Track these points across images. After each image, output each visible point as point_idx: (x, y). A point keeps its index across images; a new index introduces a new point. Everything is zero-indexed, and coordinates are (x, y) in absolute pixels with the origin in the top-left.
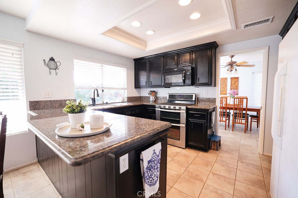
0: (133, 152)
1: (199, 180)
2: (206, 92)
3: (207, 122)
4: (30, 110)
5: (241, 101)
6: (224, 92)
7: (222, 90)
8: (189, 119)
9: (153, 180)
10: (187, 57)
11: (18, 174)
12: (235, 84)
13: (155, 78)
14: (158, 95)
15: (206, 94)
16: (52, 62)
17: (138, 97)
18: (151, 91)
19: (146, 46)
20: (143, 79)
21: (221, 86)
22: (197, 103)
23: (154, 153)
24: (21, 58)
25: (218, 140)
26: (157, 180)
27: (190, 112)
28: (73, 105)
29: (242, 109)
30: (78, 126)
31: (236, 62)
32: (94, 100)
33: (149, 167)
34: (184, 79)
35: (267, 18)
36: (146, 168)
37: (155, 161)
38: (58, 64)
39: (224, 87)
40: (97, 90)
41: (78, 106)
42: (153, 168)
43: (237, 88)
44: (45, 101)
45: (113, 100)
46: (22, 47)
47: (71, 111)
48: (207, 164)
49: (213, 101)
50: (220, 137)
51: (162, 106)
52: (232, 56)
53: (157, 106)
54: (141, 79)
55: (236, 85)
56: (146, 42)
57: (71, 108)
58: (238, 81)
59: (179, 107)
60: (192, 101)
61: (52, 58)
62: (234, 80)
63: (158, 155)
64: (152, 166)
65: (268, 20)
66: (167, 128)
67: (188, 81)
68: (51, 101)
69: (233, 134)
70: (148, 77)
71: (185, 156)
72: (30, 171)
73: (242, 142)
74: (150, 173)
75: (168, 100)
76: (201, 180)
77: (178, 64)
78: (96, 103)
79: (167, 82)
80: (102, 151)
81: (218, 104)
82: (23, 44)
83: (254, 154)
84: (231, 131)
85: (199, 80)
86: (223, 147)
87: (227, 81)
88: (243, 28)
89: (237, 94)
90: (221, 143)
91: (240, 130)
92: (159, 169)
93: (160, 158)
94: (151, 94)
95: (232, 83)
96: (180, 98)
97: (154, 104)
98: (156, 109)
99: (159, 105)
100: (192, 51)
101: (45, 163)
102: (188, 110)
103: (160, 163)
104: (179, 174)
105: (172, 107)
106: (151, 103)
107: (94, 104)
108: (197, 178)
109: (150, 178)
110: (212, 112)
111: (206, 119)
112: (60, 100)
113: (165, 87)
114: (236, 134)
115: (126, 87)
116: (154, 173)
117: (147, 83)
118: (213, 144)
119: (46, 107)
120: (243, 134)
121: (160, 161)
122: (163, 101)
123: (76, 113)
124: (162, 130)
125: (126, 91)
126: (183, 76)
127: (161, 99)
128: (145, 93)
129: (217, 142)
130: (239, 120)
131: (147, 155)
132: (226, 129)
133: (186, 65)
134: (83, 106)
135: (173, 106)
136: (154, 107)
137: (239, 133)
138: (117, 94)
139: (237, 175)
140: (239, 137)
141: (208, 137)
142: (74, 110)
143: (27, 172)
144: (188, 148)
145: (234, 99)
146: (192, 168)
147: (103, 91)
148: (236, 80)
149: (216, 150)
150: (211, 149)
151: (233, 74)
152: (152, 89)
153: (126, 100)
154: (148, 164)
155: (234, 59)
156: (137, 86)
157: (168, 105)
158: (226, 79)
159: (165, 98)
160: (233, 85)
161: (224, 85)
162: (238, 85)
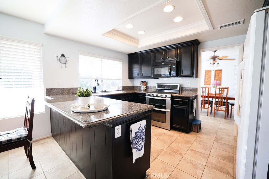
0: (124, 125)
1: (178, 154)
2: (189, 82)
3: (189, 108)
4: (47, 95)
5: (221, 91)
6: (208, 83)
7: (206, 80)
8: (174, 105)
9: (139, 146)
10: (173, 52)
11: (39, 144)
12: (218, 76)
13: (146, 70)
14: (148, 85)
15: (190, 84)
16: (63, 58)
17: (131, 86)
18: (142, 81)
19: (138, 44)
20: (136, 71)
21: (206, 77)
22: (182, 92)
23: (140, 127)
24: (40, 55)
25: (199, 123)
26: (143, 147)
27: (174, 99)
28: (82, 91)
29: (223, 98)
30: (86, 106)
31: (218, 56)
32: (95, 88)
33: (136, 137)
34: (170, 71)
35: (239, 21)
36: (134, 137)
37: (141, 133)
38: (67, 59)
39: (208, 78)
40: (97, 80)
41: (86, 92)
42: (139, 138)
43: (220, 79)
44: (57, 88)
45: (110, 88)
46: (41, 46)
47: (81, 95)
48: (187, 143)
49: (195, 90)
50: (201, 121)
51: (151, 94)
52: (215, 51)
53: (147, 94)
54: (134, 71)
55: (220, 76)
56: (138, 40)
57: (81, 93)
58: (221, 73)
59: (165, 95)
60: (177, 90)
61: (63, 54)
62: (218, 72)
63: (143, 129)
64: (138, 136)
65: (240, 22)
66: (151, 109)
67: (174, 73)
68: (62, 89)
69: (214, 119)
70: (140, 70)
71: (170, 136)
72: (46, 142)
73: (221, 126)
74: (136, 141)
75: (157, 89)
76: (181, 154)
77: (165, 58)
78: (96, 91)
79: (156, 73)
80: (103, 121)
81: (200, 93)
82: (42, 44)
83: (229, 136)
84: (213, 118)
85: (183, 72)
86: (203, 130)
87: (211, 73)
88: (219, 28)
89: (220, 85)
90: (202, 126)
91: (221, 117)
92: (144, 140)
93: (145, 131)
94: (142, 84)
95: (216, 75)
96: (167, 88)
97: (145, 92)
98: (146, 96)
99: (148, 93)
100: (177, 47)
101: (58, 137)
102: (172, 98)
103: (145, 135)
104: (162, 149)
105: (159, 95)
106: (142, 92)
107: (95, 92)
108: (177, 152)
109: (137, 145)
110: (193, 100)
111: (188, 105)
112: (68, 88)
113: (154, 78)
114: (216, 120)
115: (121, 78)
116: (140, 142)
117: (139, 75)
118: (194, 127)
119: (58, 94)
120: (223, 119)
121: (145, 134)
122: (153, 90)
123: (84, 97)
124: (147, 110)
125: (121, 81)
126: (169, 69)
127: (151, 89)
128: (137, 82)
129: (197, 125)
130: (220, 108)
131: (134, 128)
132: (208, 116)
133: (172, 59)
134: (90, 92)
135: (161, 94)
136: (145, 94)
137: (219, 119)
138: (114, 83)
139: (211, 151)
140: (218, 122)
141: (190, 121)
142: (83, 94)
143: (44, 143)
144: (172, 130)
145: (215, 89)
146: (174, 145)
147: (102, 81)
148: (219, 72)
149: (196, 132)
150: (192, 131)
151: (216, 67)
152: (144, 80)
153: (121, 89)
154: (136, 134)
155: (216, 54)
156: (131, 76)
157: (156, 93)
158: (210, 71)
159: (155, 87)
160: (217, 77)
161: (208, 77)
162: (221, 76)
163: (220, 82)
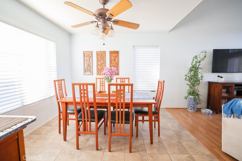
12: (115, 60)
21: (99, 63)
39: (102, 64)
43: (117, 65)
55: (116, 61)
58: (118, 56)
62: (113, 54)
87: (105, 56)
89: (118, 74)
95: (112, 59)
148: (116, 55)
158: (104, 52)
160: (113, 62)
161: (102, 62)
162: (118, 61)
163: (118, 70)
